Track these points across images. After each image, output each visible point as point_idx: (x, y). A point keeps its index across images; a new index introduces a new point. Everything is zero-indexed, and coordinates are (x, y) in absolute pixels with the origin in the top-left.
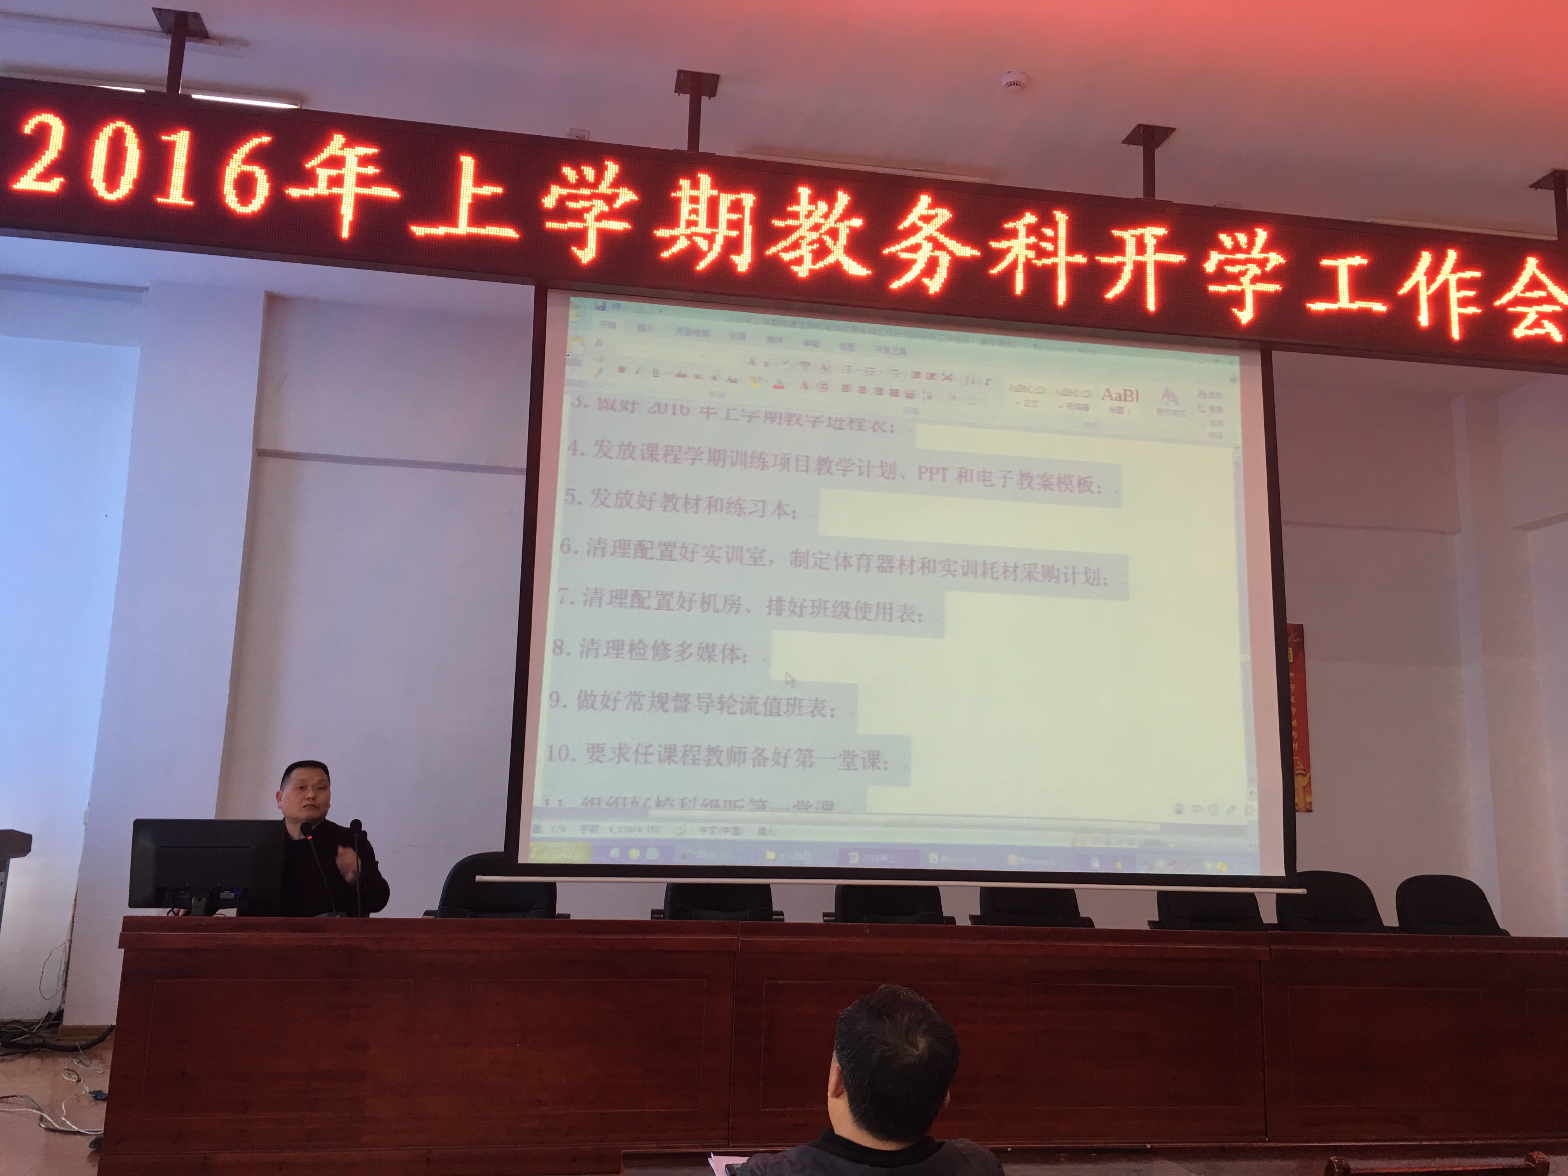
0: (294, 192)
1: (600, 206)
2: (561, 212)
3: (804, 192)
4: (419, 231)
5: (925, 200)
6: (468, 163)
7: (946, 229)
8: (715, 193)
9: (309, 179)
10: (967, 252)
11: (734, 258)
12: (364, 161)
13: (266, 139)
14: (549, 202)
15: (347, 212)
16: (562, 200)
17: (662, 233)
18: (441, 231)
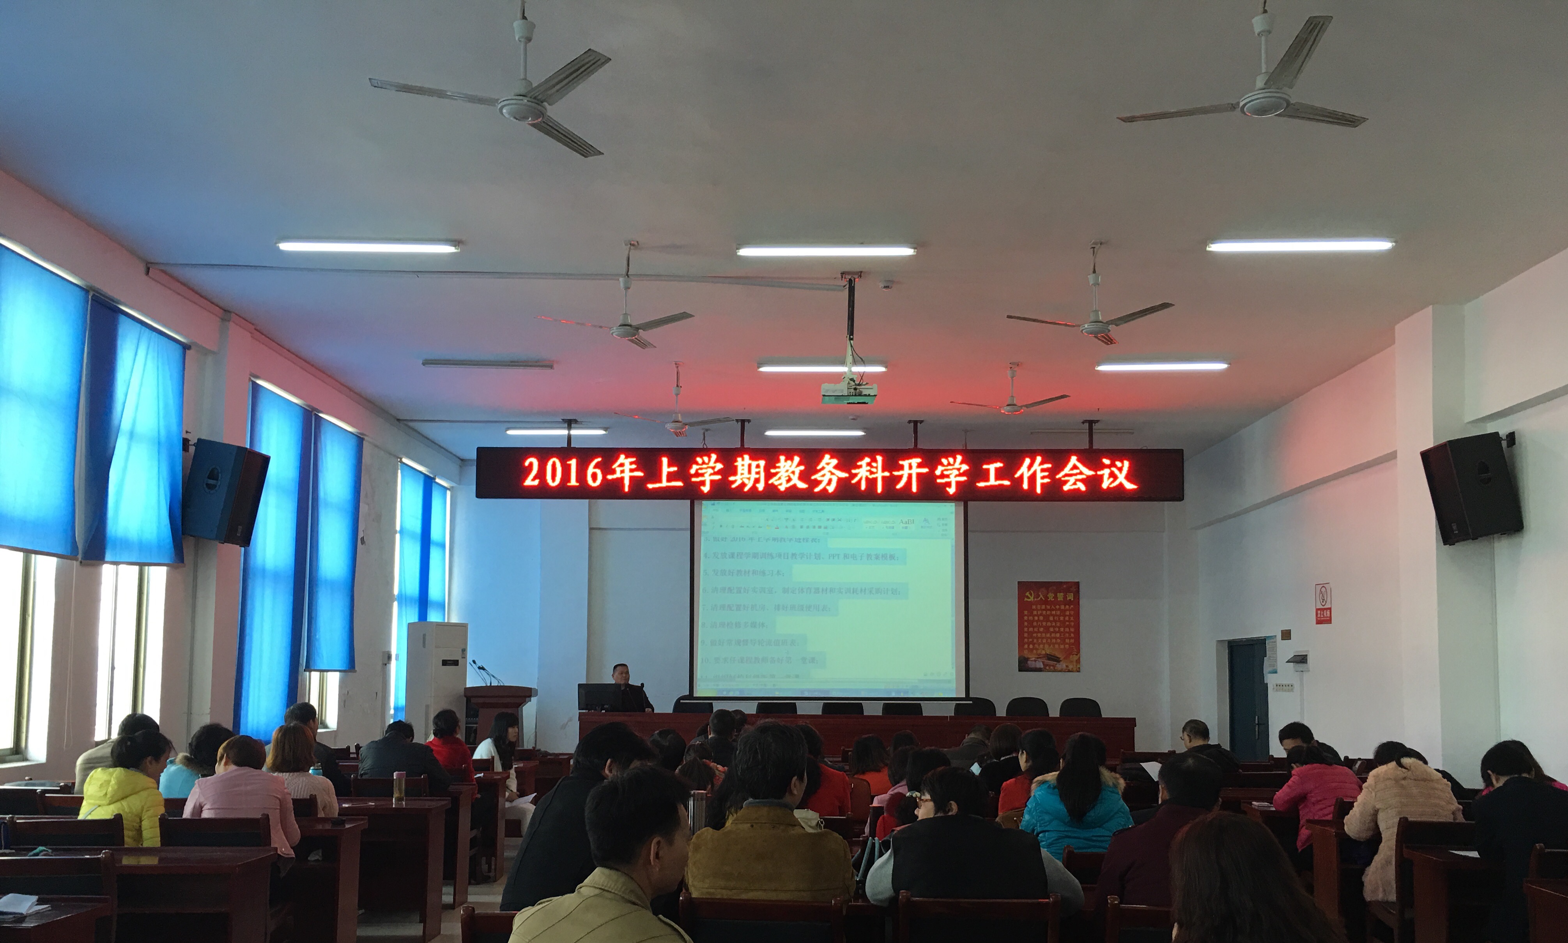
0: (610, 477)
1: (711, 471)
2: (697, 474)
3: (782, 458)
4: (650, 486)
5: (827, 457)
6: (665, 460)
7: (836, 467)
8: (750, 462)
9: (613, 472)
10: (844, 475)
11: (757, 485)
12: (631, 463)
13: (599, 459)
14: (693, 471)
15: (627, 482)
16: (697, 470)
17: (732, 478)
18: (657, 485)
